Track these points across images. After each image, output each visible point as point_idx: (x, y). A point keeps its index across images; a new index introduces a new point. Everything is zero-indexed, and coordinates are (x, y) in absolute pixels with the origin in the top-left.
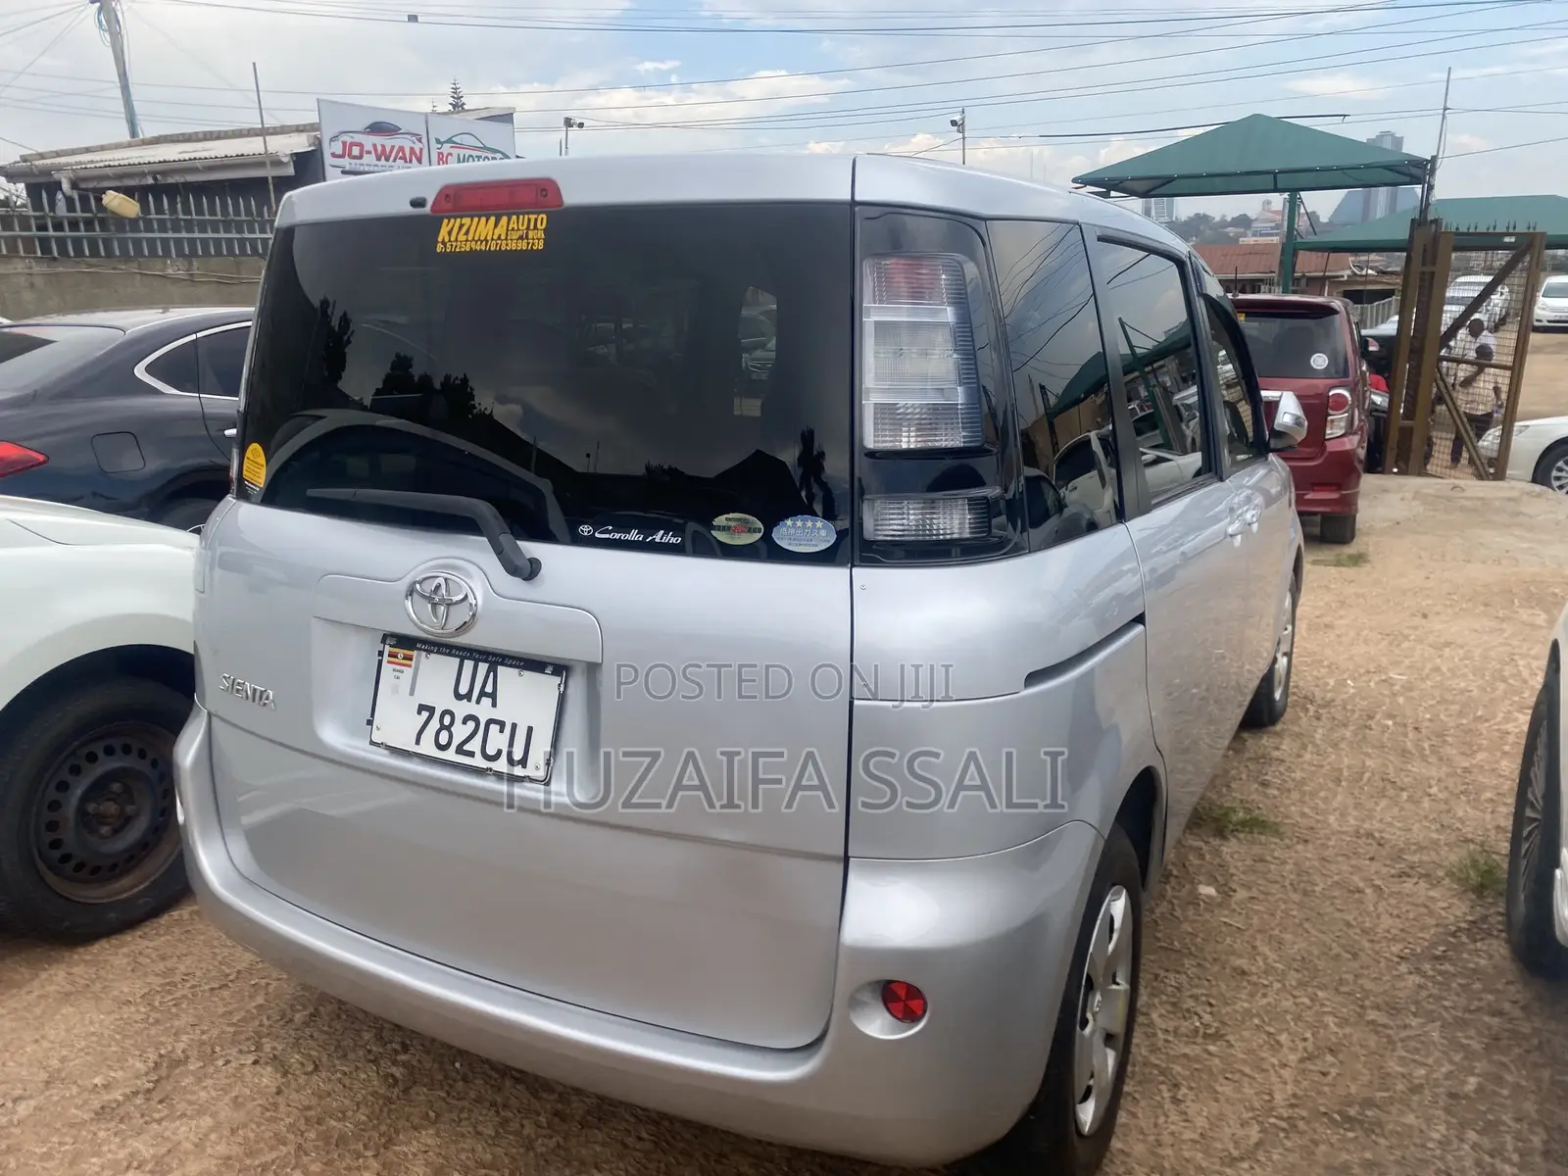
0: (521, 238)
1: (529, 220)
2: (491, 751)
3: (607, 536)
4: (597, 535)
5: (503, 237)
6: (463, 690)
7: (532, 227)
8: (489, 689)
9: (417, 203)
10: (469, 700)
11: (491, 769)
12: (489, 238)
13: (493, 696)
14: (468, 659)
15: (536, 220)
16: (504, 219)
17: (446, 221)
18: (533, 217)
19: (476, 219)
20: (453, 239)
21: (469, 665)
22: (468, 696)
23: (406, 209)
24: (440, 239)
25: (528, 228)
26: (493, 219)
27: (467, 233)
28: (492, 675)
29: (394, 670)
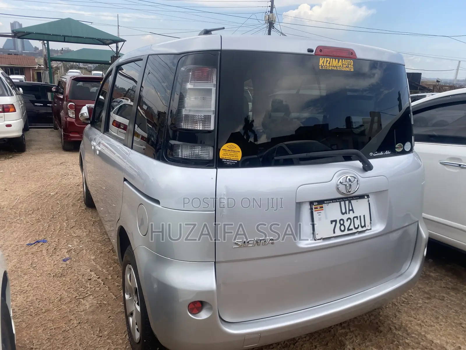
0: (346, 67)
1: (348, 61)
2: (356, 226)
3: (376, 155)
4: (374, 155)
5: (341, 66)
6: (344, 211)
7: (349, 64)
8: (351, 208)
9: (310, 51)
10: (347, 214)
11: (358, 231)
12: (337, 66)
13: (352, 210)
14: (342, 201)
15: (350, 62)
16: (341, 60)
17: (321, 58)
18: (349, 61)
19: (331, 59)
20: (325, 65)
21: (343, 203)
22: (346, 213)
23: (306, 52)
24: (320, 65)
25: (348, 64)
26: (337, 60)
27: (329, 63)
28: (350, 204)
29: (318, 213)
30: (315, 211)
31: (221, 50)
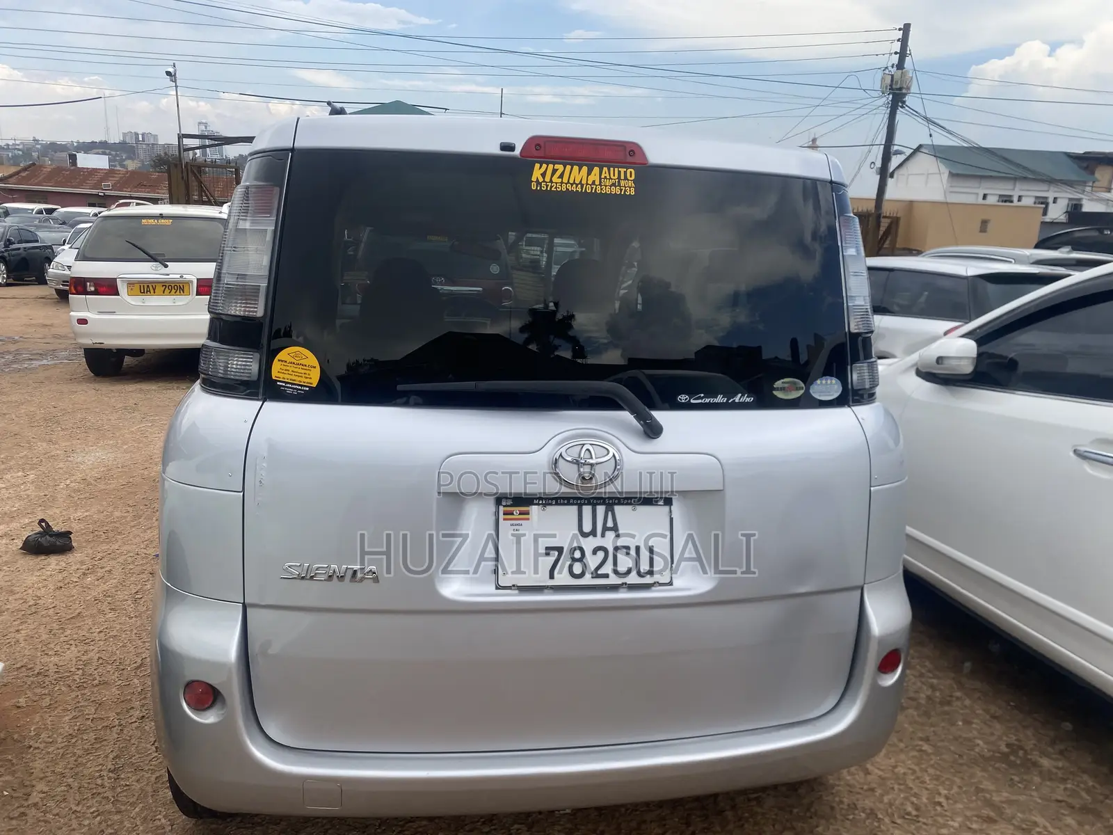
0: (613, 185)
1: (619, 172)
3: (700, 401)
4: (692, 401)
5: (597, 183)
6: (587, 527)
7: (622, 177)
8: (610, 524)
9: (507, 147)
10: (595, 535)
11: (626, 584)
12: (584, 182)
13: (615, 528)
14: (585, 504)
15: (625, 173)
16: (596, 169)
17: (537, 165)
18: (622, 170)
19: (568, 167)
20: (547, 179)
21: (587, 510)
22: (593, 533)
23: (496, 150)
24: (534, 179)
25: (619, 178)
26: (585, 169)
27: (561, 176)
28: (610, 514)
29: (512, 525)
30: (504, 519)
31: (293, 150)
